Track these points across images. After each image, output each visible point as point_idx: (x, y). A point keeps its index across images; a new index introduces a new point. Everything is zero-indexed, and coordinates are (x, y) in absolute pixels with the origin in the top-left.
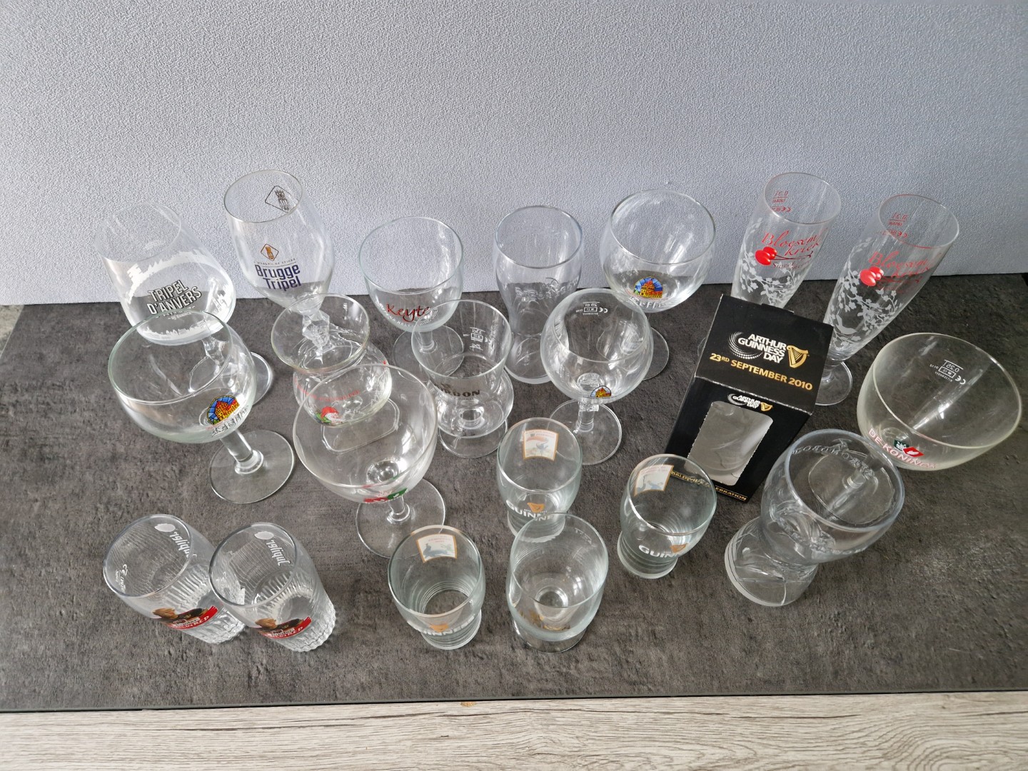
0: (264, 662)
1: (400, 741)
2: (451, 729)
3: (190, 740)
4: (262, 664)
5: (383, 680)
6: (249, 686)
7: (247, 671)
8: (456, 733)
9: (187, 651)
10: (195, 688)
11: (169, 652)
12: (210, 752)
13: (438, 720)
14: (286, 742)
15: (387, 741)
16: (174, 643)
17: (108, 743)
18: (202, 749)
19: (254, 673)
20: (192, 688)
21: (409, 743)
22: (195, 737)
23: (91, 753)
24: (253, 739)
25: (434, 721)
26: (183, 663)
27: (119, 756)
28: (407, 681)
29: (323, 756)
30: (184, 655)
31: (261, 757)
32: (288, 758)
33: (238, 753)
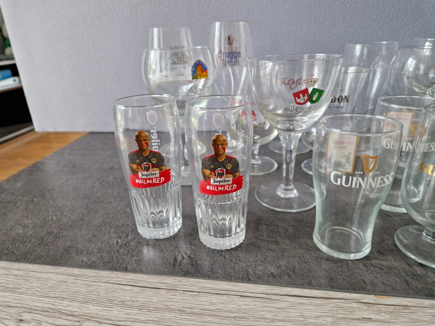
0: (188, 253)
1: (319, 317)
2: (371, 313)
3: (119, 291)
4: (186, 254)
5: (292, 273)
6: (174, 265)
7: (174, 256)
8: (378, 317)
9: (131, 242)
10: (130, 262)
11: (117, 242)
12: (133, 301)
13: (355, 305)
14: (204, 303)
15: (306, 315)
16: (122, 237)
17: (50, 285)
18: (128, 298)
19: (179, 258)
20: (128, 262)
21: (329, 320)
22: (123, 290)
23: (34, 290)
24: (174, 297)
25: (350, 305)
26: (125, 247)
27: (55, 295)
28: (315, 276)
29: (240, 318)
30: (128, 244)
31: (180, 310)
32: (206, 315)
33: (159, 305)
